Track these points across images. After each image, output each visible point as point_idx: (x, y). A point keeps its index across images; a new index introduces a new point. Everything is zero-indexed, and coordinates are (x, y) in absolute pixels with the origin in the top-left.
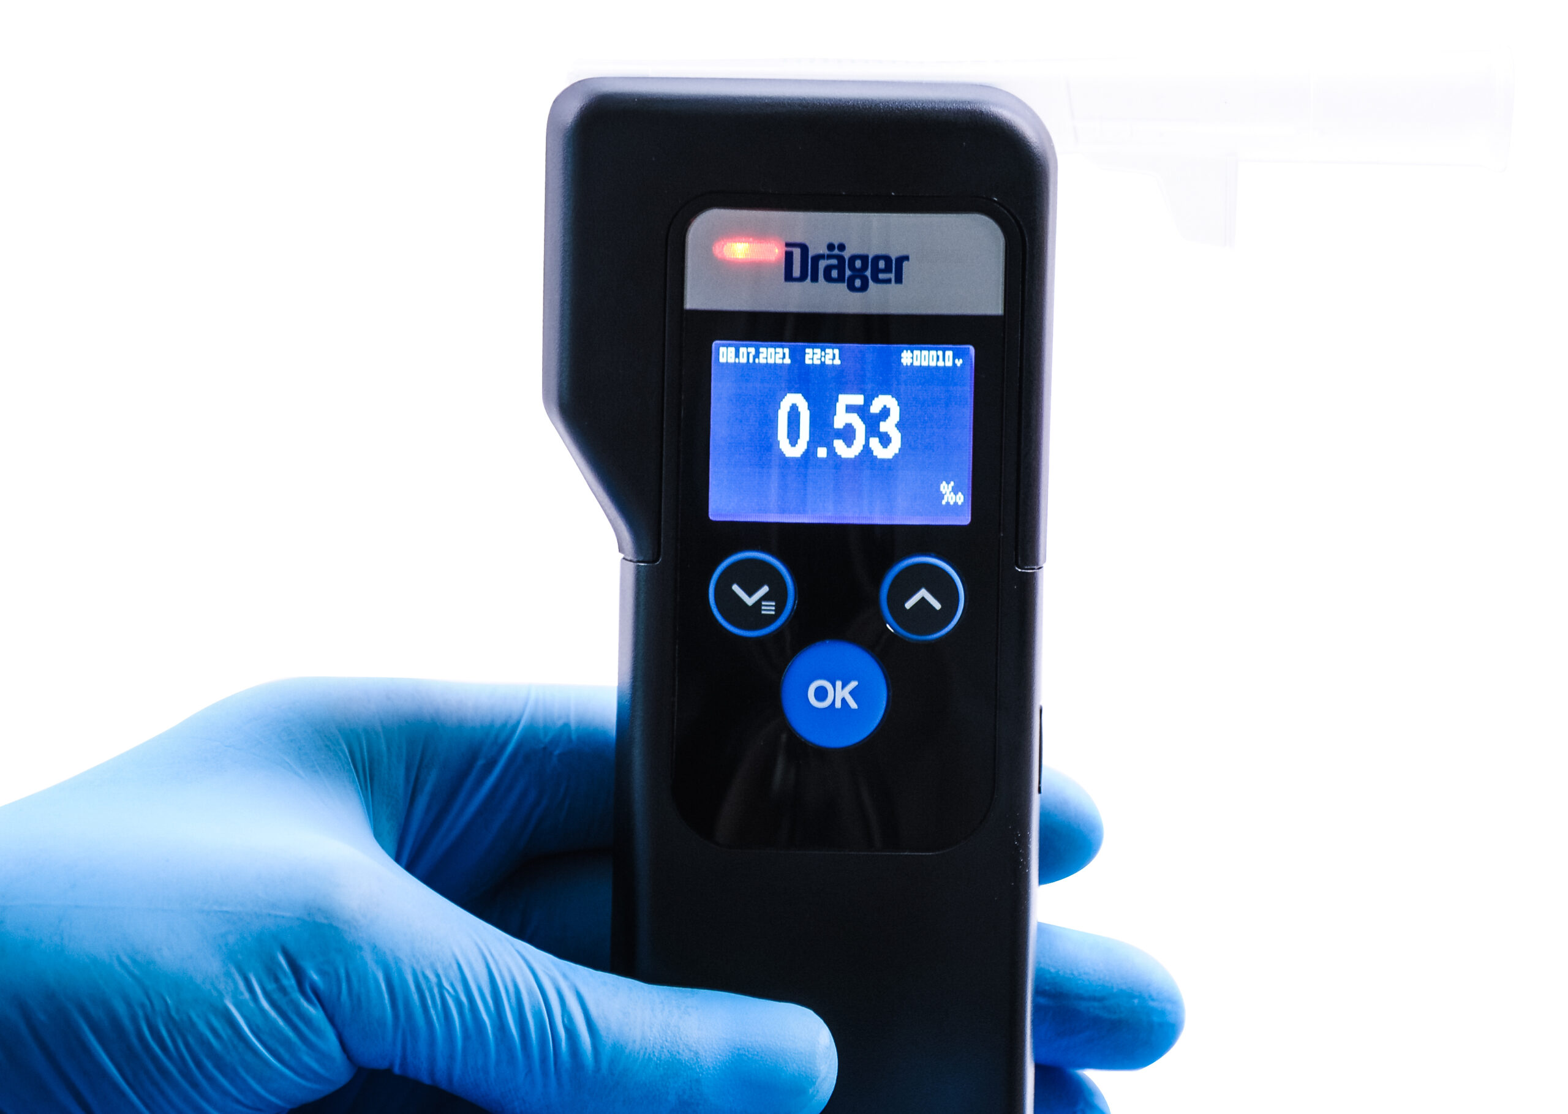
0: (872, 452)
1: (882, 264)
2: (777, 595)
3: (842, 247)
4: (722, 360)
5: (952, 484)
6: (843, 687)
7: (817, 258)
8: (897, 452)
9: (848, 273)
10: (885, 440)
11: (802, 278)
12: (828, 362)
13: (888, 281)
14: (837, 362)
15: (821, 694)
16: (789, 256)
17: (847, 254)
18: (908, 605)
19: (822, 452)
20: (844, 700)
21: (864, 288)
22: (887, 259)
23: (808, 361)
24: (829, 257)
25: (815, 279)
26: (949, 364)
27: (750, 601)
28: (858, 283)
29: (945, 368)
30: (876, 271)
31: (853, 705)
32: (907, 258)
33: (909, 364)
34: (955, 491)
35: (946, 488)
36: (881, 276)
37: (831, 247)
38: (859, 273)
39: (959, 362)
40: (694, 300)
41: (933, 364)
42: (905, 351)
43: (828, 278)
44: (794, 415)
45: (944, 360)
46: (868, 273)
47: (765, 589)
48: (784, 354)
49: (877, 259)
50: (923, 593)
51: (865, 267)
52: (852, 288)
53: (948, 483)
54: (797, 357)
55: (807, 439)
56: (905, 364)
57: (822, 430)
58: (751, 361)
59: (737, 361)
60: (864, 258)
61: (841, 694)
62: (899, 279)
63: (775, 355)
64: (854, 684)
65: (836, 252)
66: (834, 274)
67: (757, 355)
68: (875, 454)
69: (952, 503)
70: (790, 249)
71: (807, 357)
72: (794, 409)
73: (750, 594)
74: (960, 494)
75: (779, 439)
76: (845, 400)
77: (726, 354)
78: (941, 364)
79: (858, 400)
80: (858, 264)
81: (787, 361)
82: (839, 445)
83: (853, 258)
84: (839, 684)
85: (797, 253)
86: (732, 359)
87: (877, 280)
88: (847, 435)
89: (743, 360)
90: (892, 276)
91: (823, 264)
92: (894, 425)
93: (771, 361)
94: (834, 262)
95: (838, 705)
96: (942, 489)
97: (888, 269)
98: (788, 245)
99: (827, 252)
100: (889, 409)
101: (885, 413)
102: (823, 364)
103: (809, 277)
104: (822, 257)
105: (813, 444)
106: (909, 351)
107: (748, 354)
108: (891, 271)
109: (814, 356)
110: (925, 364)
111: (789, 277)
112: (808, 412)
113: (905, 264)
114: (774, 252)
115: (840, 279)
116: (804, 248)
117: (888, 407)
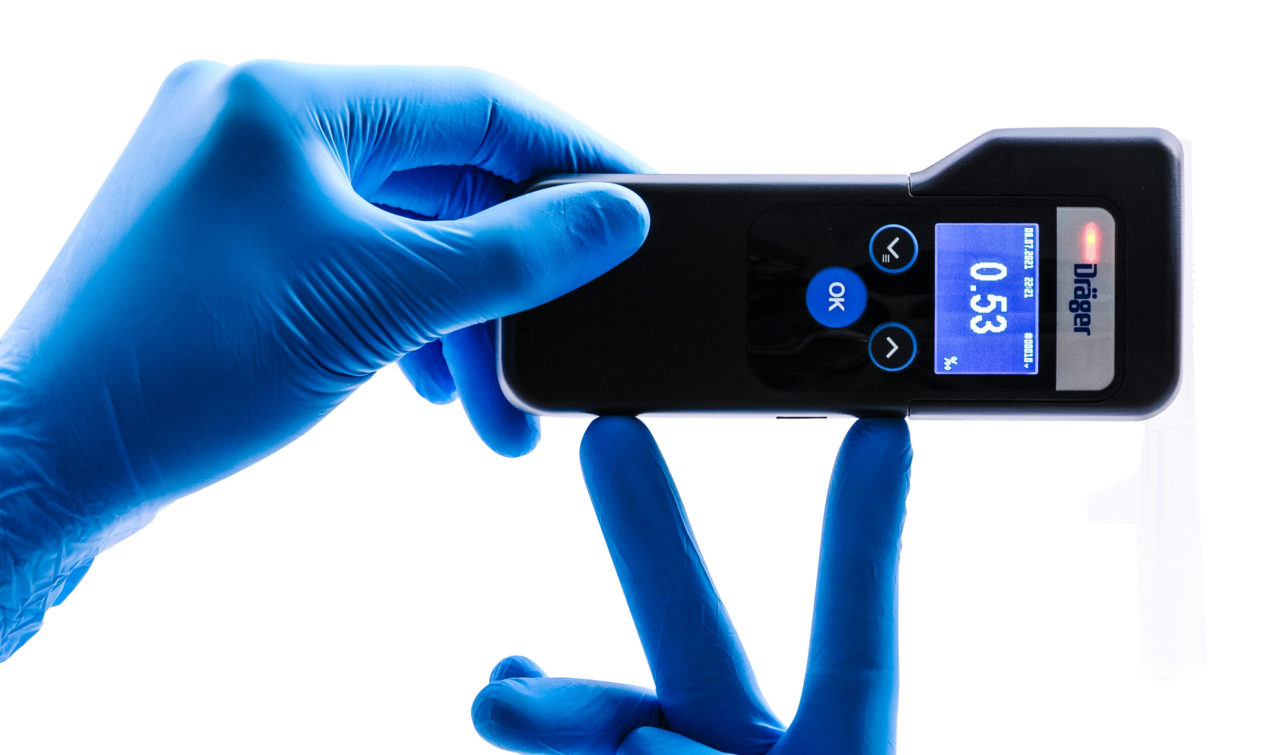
0: (974, 317)
1: (1085, 320)
2: (894, 263)
3: (1095, 297)
4: (1026, 230)
5: (956, 363)
6: (841, 302)
7: (1088, 283)
8: (974, 332)
9: (1080, 300)
10: (981, 325)
11: (1076, 274)
12: (1025, 291)
13: (1076, 324)
14: (1026, 296)
15: (837, 290)
16: (1089, 266)
17: (1091, 299)
18: (889, 339)
19: (973, 288)
20: (834, 303)
21: (1072, 310)
22: (1088, 323)
23: (1026, 279)
24: (1089, 290)
25: (1076, 281)
26: (1026, 360)
27: (890, 248)
28: (1074, 306)
29: (1023, 358)
30: (1081, 316)
31: (831, 308)
32: (1089, 334)
33: (1025, 337)
34: (952, 365)
35: (954, 360)
36: (1078, 320)
37: (1095, 290)
38: (1080, 306)
39: (1026, 366)
40: (1062, 212)
41: (1025, 351)
42: (1032, 335)
43: (1077, 289)
44: (995, 271)
45: (1027, 357)
46: (1080, 312)
47: (897, 256)
48: (1030, 265)
49: (1088, 317)
50: (896, 348)
51: (1083, 310)
52: (1071, 303)
53: (956, 361)
54: (1031, 273)
55: (981, 280)
56: (1025, 335)
57: (986, 289)
58: (1026, 246)
59: (1026, 238)
60: (1089, 310)
61: (837, 301)
62: (1076, 330)
63: (1030, 259)
64: (843, 308)
65: (1092, 293)
66: (1079, 293)
67: (1029, 249)
68: (973, 318)
69: (945, 363)
70: (1093, 266)
71: (1028, 278)
72: (999, 271)
73: (893, 248)
74: (950, 368)
75: (981, 263)
76: (1004, 300)
77: (1030, 232)
78: (1026, 355)
79: (1004, 308)
80: (1085, 306)
81: (1026, 267)
82: (978, 298)
83: (1088, 303)
84: (843, 300)
85: (1091, 271)
86: (1026, 235)
87: (1076, 317)
88: (984, 303)
89: (1026, 242)
90: (1079, 326)
91: (1085, 286)
92: (989, 329)
93: (1026, 258)
94: (1086, 292)
95: (831, 300)
96: (953, 357)
97: (1082, 323)
98: (1095, 265)
99: (1092, 288)
100: (999, 326)
101: (997, 324)
102: (1025, 288)
103: (1076, 278)
104: (1089, 285)
105: (978, 283)
106: (1032, 337)
107: (1030, 245)
108: (1081, 325)
109: (1028, 282)
110: (1025, 346)
111: (1077, 266)
112: (997, 280)
113: (1086, 333)
114: (1090, 257)
115: (1076, 296)
116: (1094, 275)
117: (1000, 325)
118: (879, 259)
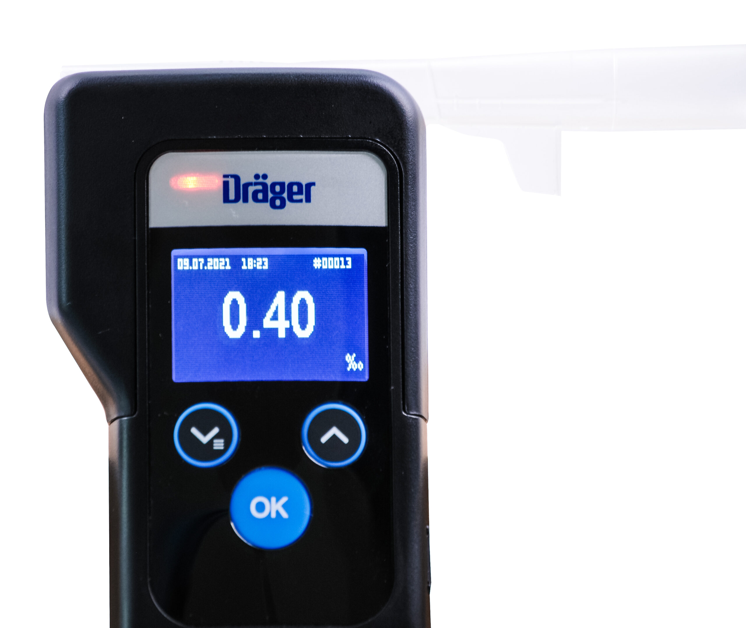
0: (293, 333)
1: (295, 189)
2: (225, 434)
3: (265, 177)
4: (180, 268)
5: (354, 355)
6: (277, 502)
7: (247, 185)
8: (313, 332)
9: (270, 195)
10: (303, 324)
11: (236, 200)
12: (259, 267)
13: (301, 201)
14: (265, 266)
15: (260, 507)
16: (226, 185)
17: (269, 182)
18: (324, 440)
19: (256, 333)
20: (278, 512)
21: (283, 206)
22: (299, 185)
23: (244, 267)
24: (256, 184)
25: (246, 200)
26: (349, 266)
27: (205, 440)
28: (278, 202)
29: (345, 270)
30: (291, 194)
31: (284, 514)
32: (313, 184)
33: (319, 268)
34: (357, 360)
35: (350, 358)
36: (295, 197)
37: (257, 176)
38: (278, 195)
39: (356, 265)
40: (156, 220)
41: (337, 267)
42: (316, 258)
43: (256, 199)
44: (235, 307)
45: (345, 263)
46: (285, 195)
47: (216, 431)
48: (226, 263)
49: (291, 185)
50: (334, 431)
51: (282, 191)
52: (273, 206)
53: (351, 355)
54: (236, 261)
55: (245, 324)
56: (316, 267)
57: (256, 318)
58: (201, 268)
59: (191, 268)
60: (282, 184)
61: (275, 507)
62: (308, 200)
63: (218, 261)
64: (284, 499)
65: (261, 180)
66: (260, 196)
67: (206, 264)
68: (296, 334)
69: (355, 370)
70: (226, 179)
71: (243, 263)
72: (234, 303)
73: (205, 435)
74: (360, 362)
75: (224, 325)
77: (183, 262)
78: (343, 267)
80: (278, 188)
81: (228, 267)
83: (274, 185)
84: (274, 499)
85: (231, 181)
86: (187, 266)
87: (291, 200)
89: (195, 267)
90: (303, 197)
91: (251, 189)
93: (216, 268)
94: (260, 187)
95: (273, 515)
96: (347, 359)
97: (300, 192)
98: (225, 176)
99: (254, 180)
101: (302, 304)
102: (255, 269)
103: (241, 200)
104: (250, 184)
105: (249, 329)
106: (319, 258)
107: (199, 263)
108: (302, 194)
109: (247, 262)
110: (331, 266)
111: (226, 199)
112: (245, 304)
113: (312, 188)
114: (213, 182)
115: (265, 200)
116: (237, 178)
117: (305, 300)
118: (220, 453)
